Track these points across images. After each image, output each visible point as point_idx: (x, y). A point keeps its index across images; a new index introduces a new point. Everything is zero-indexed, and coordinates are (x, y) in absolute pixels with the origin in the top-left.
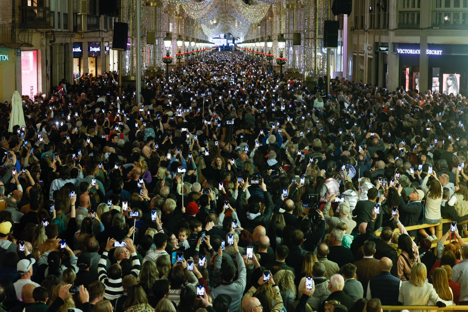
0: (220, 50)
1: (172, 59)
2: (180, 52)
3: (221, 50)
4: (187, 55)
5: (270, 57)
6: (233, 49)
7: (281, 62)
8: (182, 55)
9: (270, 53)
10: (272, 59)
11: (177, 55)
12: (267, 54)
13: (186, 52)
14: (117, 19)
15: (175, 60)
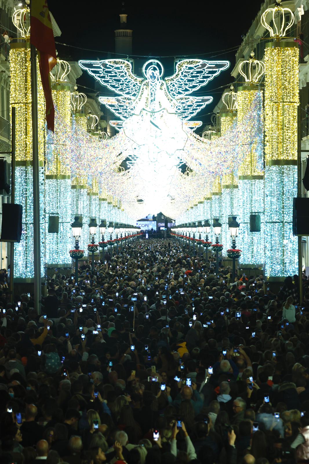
0: (147, 237)
1: (83, 252)
2: (93, 242)
3: (149, 236)
4: (103, 245)
5: (218, 248)
6: (165, 235)
7: (234, 254)
8: (96, 246)
9: (217, 242)
10: (221, 250)
11: (89, 246)
12: (214, 243)
13: (101, 241)
14: (6, 197)
15: (86, 254)
